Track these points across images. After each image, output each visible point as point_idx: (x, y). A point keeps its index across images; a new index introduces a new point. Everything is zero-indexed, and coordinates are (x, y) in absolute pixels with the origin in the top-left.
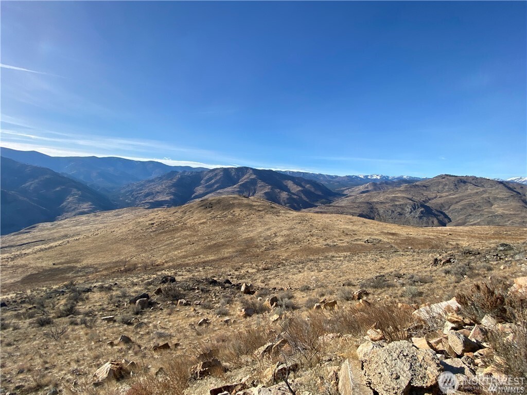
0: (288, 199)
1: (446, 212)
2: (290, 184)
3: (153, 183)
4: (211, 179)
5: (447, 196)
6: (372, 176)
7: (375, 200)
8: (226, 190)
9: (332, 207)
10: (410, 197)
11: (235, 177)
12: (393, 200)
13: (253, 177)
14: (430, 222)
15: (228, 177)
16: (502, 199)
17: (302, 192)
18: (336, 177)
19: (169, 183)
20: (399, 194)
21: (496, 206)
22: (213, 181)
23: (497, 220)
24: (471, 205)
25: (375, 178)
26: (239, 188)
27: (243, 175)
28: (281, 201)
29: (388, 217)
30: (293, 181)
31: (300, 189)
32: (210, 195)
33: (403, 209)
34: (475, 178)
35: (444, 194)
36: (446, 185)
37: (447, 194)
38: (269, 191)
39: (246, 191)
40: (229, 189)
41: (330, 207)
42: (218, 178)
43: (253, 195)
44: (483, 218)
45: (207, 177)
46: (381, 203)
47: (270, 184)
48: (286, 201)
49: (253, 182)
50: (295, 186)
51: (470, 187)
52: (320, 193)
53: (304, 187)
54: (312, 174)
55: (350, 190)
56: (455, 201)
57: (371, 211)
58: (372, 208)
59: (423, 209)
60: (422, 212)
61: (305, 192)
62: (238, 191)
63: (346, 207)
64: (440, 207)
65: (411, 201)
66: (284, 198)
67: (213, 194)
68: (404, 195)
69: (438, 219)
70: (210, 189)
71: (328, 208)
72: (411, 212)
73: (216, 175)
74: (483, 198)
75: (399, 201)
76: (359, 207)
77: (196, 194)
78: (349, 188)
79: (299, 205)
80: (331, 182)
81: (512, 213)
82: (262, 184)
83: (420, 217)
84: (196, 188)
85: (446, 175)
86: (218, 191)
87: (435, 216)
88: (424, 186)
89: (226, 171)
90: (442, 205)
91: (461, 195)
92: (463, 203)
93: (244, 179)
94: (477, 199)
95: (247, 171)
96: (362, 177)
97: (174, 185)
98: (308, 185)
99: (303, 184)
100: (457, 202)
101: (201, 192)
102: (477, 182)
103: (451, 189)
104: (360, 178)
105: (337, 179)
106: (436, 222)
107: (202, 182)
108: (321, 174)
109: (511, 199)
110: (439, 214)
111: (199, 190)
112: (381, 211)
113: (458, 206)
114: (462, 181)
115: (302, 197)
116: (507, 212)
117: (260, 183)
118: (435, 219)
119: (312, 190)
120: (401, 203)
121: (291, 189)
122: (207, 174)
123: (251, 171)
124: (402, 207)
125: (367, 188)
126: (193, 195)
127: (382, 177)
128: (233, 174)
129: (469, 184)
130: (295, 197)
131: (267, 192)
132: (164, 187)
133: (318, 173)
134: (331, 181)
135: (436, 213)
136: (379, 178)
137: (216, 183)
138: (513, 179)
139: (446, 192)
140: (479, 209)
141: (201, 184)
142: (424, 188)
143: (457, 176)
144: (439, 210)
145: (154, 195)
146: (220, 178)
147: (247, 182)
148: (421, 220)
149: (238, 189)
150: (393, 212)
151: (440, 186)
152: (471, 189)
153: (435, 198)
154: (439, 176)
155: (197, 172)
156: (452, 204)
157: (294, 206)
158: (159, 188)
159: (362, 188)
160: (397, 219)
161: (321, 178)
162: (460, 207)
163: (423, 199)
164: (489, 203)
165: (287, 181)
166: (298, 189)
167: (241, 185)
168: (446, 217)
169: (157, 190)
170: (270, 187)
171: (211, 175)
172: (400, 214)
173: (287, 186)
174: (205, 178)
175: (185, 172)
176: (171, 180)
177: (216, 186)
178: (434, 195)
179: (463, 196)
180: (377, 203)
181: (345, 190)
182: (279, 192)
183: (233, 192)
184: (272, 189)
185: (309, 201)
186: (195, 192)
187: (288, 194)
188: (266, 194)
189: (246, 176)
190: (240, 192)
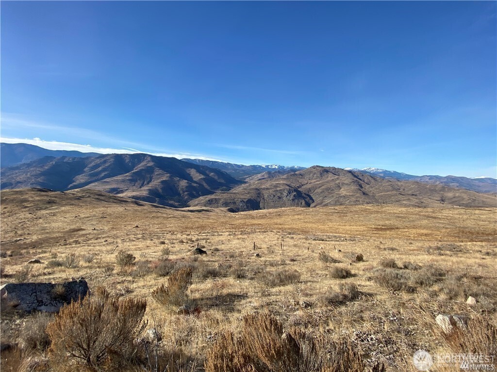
0: (187, 187)
1: (311, 195)
2: (193, 172)
3: (17, 171)
4: (97, 166)
5: (315, 182)
6: (272, 166)
7: (263, 187)
8: (115, 178)
9: (226, 194)
10: (288, 183)
11: (130, 164)
12: (276, 186)
13: (151, 164)
14: (300, 203)
15: (120, 164)
16: (347, 184)
17: (204, 180)
18: (243, 166)
19: (38, 170)
20: (281, 181)
21: (343, 189)
22: (100, 169)
23: (341, 200)
24: (328, 189)
25: (274, 167)
26: (132, 176)
27: (140, 162)
28: (180, 189)
29: (270, 201)
30: (196, 169)
31: (202, 177)
32: (93, 184)
33: (282, 194)
34: (334, 169)
35: (313, 181)
36: (315, 174)
37: (315, 181)
38: (167, 179)
39: (140, 179)
40: (119, 178)
41: (224, 194)
42: (107, 165)
43: (148, 184)
44: (333, 199)
45: (93, 164)
46: (267, 189)
47: (168, 172)
48: (185, 189)
49: (149, 171)
50: (198, 174)
51: (330, 175)
52: (223, 181)
53: (208, 176)
55: (250, 178)
56: (318, 186)
57: (258, 196)
58: (259, 194)
59: (295, 193)
60: (294, 196)
61: (208, 180)
62: (129, 180)
63: (238, 194)
64: (308, 192)
65: (288, 187)
66: (183, 186)
67: (96, 183)
68: (285, 182)
69: (305, 200)
70: (95, 177)
71: (222, 194)
72: (287, 196)
73: (105, 162)
74: (335, 184)
75: (280, 187)
76: (249, 193)
77: (74, 184)
78: (249, 177)
79: (198, 193)
81: (351, 194)
82: (161, 171)
83: (293, 200)
84: (77, 177)
85: (317, 166)
86: (105, 180)
87: (304, 198)
88: (301, 175)
89: (118, 158)
90: (310, 190)
91: (323, 181)
92: (323, 187)
93: (140, 166)
94: (332, 184)
95: (144, 158)
96: (264, 166)
97: (43, 174)
98: (212, 174)
99: (207, 172)
100: (320, 187)
101: (82, 181)
102: (336, 172)
103: (318, 177)
104: (263, 167)
105: (243, 168)
106: (303, 203)
107: (86, 169)
108: (229, 163)
109: (352, 184)
110: (306, 196)
111: (80, 179)
112: (266, 196)
113: (319, 190)
114: (326, 171)
115: (203, 186)
116: (348, 194)
117: (158, 171)
118: (303, 200)
119: (216, 178)
120: (281, 189)
121: (193, 177)
122: (93, 160)
123: (149, 159)
124: (281, 191)
125: (263, 176)
126: (71, 185)
127: (280, 167)
128: (127, 161)
129: (330, 173)
130: (195, 185)
131: (164, 180)
132: (28, 176)
133: (226, 162)
134: (237, 170)
135: (305, 196)
136: (277, 167)
137: (104, 170)
138: (365, 169)
139: (315, 179)
140: (332, 192)
141: (84, 172)
142: (301, 176)
143: (323, 167)
144: (307, 193)
145: (13, 186)
146: (110, 165)
147: (142, 170)
148: (294, 202)
149: (130, 178)
150: (274, 196)
151: (311, 175)
152: (330, 177)
153: (307, 183)
154: (312, 167)
155: (81, 158)
156: (316, 188)
157: (193, 194)
158: (22, 177)
159: (259, 176)
160: (276, 202)
161: (230, 167)
162: (321, 191)
163: (298, 185)
164: (339, 187)
165: (190, 169)
166: (200, 177)
167: (134, 173)
168: (311, 198)
169: (18, 179)
170: (168, 175)
171: (98, 161)
172: (279, 198)
173: (190, 175)
174: (91, 166)
175: (64, 157)
176: (41, 167)
177: (103, 175)
178: (306, 182)
179: (324, 182)
180: (264, 189)
181: (248, 177)
182: (178, 181)
183: (123, 181)
184: (170, 177)
185: (209, 188)
186: (74, 182)
187: (188, 183)
188: (163, 182)
189: (142, 164)
190: (133, 181)
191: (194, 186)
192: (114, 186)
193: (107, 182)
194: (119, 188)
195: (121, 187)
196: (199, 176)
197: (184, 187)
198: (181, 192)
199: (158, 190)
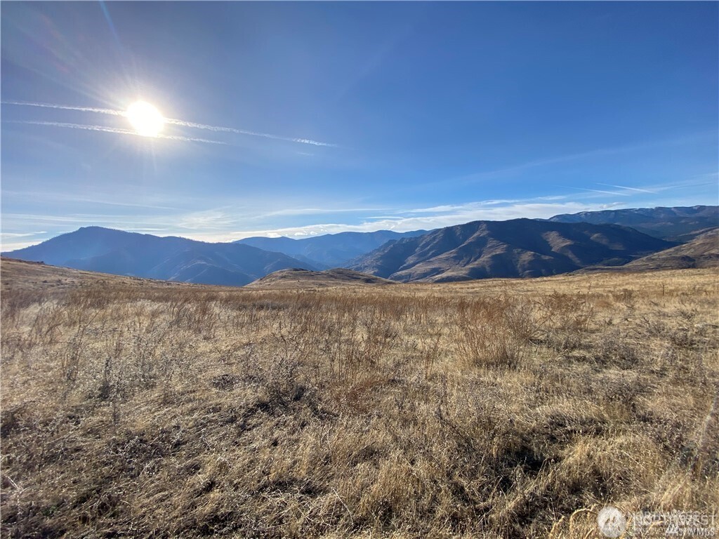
0: (531, 262)
4: (427, 244)
8: (440, 257)
11: (460, 237)
13: (485, 234)
15: (450, 237)
17: (571, 249)
18: (702, 208)
19: (380, 254)
22: (429, 247)
26: (458, 252)
27: (472, 233)
28: (518, 266)
30: (561, 231)
31: (568, 243)
32: (419, 265)
38: (502, 252)
39: (467, 256)
40: (443, 256)
42: (435, 242)
43: (475, 261)
45: (423, 243)
47: (506, 242)
49: (481, 243)
50: (562, 240)
54: (640, 209)
55: (709, 233)
61: (582, 247)
62: (453, 257)
66: (525, 261)
67: (422, 264)
70: (423, 258)
73: (434, 239)
77: (405, 265)
80: (683, 221)
82: (495, 242)
84: (408, 258)
86: (429, 260)
89: (449, 231)
93: (471, 238)
95: (479, 227)
97: (382, 257)
98: (596, 235)
99: (586, 233)
101: (412, 262)
105: (701, 214)
107: (417, 249)
111: (411, 260)
115: (566, 258)
117: (491, 243)
119: (604, 242)
121: (552, 245)
122: (425, 238)
123: (484, 226)
126: (402, 266)
128: (458, 234)
130: (547, 258)
131: (496, 255)
132: (373, 260)
137: (432, 248)
141: (415, 252)
146: (438, 242)
149: (455, 255)
155: (416, 238)
165: (548, 233)
166: (564, 245)
170: (505, 246)
171: (428, 239)
173: (547, 241)
174: (420, 245)
175: (403, 239)
176: (383, 251)
177: (430, 253)
181: (702, 233)
182: (519, 253)
183: (447, 260)
184: (507, 249)
185: (578, 261)
186: (405, 263)
187: (534, 255)
188: (494, 257)
189: (475, 235)
190: (457, 259)
191: (545, 260)
192: (436, 266)
193: (431, 262)
194: (440, 268)
195: (443, 267)
196: (562, 242)
197: (526, 263)
198: (520, 270)
199: (485, 268)
